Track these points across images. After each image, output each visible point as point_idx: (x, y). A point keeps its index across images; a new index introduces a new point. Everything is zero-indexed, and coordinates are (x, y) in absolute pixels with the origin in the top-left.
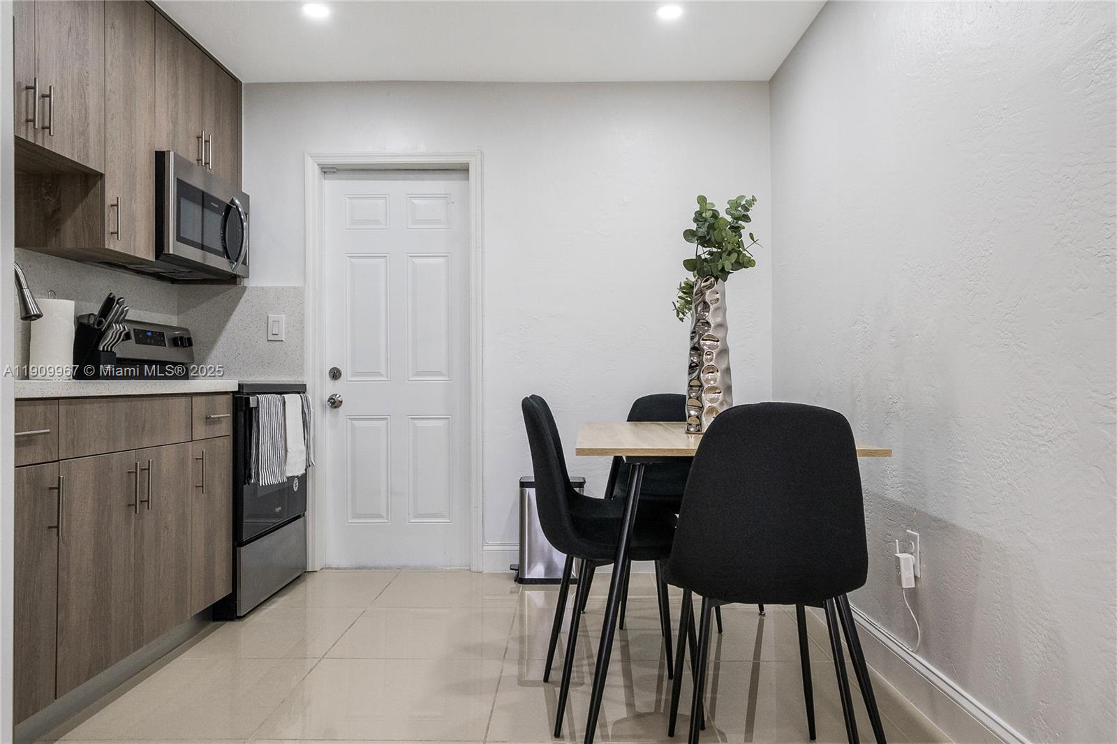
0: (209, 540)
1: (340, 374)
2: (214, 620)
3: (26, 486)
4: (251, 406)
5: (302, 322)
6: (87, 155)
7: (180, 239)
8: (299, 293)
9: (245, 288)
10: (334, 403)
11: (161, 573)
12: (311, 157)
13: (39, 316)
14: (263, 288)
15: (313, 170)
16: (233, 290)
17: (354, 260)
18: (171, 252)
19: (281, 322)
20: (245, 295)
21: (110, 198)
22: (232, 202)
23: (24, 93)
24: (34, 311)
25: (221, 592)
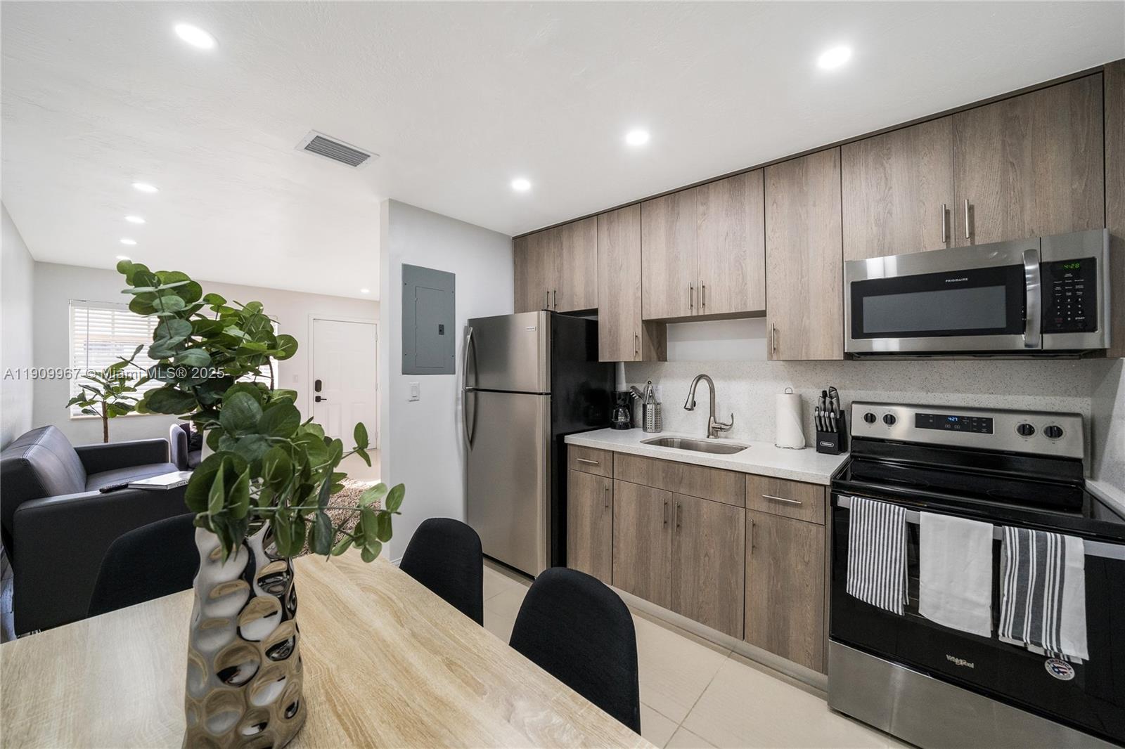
4: (839, 504)
6: (745, 304)
18: (847, 351)
21: (770, 327)
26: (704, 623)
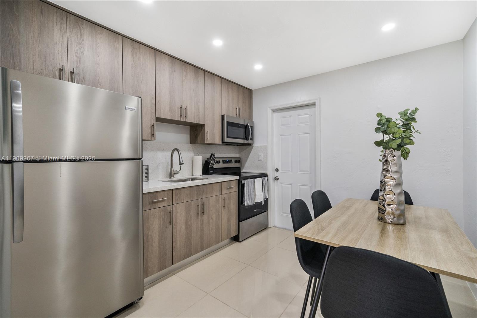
0: (229, 220)
1: (278, 170)
2: (234, 241)
3: (161, 212)
4: (243, 183)
5: (267, 156)
6: (199, 120)
7: (228, 137)
8: (266, 147)
9: (253, 146)
10: (276, 179)
11: (210, 230)
12: (269, 108)
13: (183, 164)
14: (257, 146)
15: (270, 111)
16: (251, 147)
17: (282, 137)
18: (225, 141)
19: (261, 155)
20: (253, 148)
21: (206, 131)
22: (247, 124)
23: (180, 109)
24: (182, 162)
25: (234, 234)
26: (211, 246)
